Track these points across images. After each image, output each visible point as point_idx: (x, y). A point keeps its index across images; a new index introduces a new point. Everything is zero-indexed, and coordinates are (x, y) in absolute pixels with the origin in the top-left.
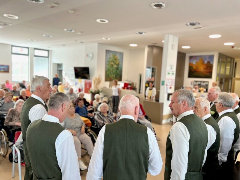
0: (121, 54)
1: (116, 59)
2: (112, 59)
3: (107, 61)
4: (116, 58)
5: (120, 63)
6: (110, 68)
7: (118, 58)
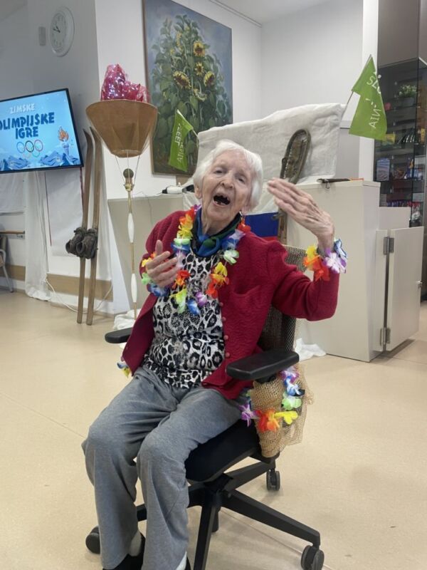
0: (224, 35)
1: (198, 55)
2: (179, 50)
3: (154, 55)
4: (199, 50)
5: (221, 84)
6: (174, 98)
7: (207, 52)
